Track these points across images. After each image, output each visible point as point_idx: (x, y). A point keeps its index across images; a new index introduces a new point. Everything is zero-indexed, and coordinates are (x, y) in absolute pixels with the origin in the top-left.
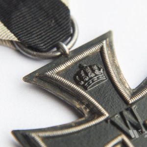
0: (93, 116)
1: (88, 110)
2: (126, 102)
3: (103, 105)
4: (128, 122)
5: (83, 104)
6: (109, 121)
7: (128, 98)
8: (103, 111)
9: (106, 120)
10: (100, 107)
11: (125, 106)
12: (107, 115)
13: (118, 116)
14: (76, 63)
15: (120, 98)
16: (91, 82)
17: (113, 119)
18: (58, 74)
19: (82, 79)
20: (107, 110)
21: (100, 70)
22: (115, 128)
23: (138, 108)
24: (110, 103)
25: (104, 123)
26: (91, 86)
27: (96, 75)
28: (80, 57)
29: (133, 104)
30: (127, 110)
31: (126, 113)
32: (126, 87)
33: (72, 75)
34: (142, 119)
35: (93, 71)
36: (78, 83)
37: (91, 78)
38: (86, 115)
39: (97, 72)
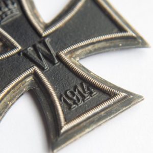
0: (6, 49)
2: (39, 35)
3: (16, 38)
4: (40, 54)
6: (21, 53)
7: (41, 31)
8: (16, 43)
9: (19, 53)
10: (13, 40)
11: (39, 39)
12: (20, 48)
13: (30, 49)
15: (33, 31)
16: (4, 16)
17: (26, 52)
20: (20, 44)
23: (52, 41)
24: (23, 36)
25: (17, 55)
26: (4, 20)
27: (9, 9)
30: (40, 42)
32: (39, 21)
34: (55, 51)
35: (7, 5)
37: (4, 12)
39: (11, 6)
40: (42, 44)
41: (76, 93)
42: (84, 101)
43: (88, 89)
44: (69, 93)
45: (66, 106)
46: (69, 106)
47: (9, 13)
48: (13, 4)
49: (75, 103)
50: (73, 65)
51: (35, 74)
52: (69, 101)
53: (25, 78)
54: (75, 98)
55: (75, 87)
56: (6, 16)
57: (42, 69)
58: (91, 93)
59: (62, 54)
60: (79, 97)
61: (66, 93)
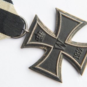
1: (46, 48)
4: (60, 45)
5: (43, 47)
7: (55, 38)
9: (53, 49)
12: (53, 47)
14: (33, 34)
21: (41, 32)
22: (57, 50)
24: (51, 42)
27: (42, 35)
33: (34, 39)
38: (46, 50)
39: (41, 34)
41: (77, 53)
42: (81, 54)
43: (80, 50)
45: (77, 59)
46: (78, 59)
47: (42, 36)
49: (79, 57)
51: (62, 53)
52: (77, 57)
55: (76, 51)
56: (42, 38)
57: (63, 50)
58: (82, 51)
59: (66, 42)
60: (79, 54)
61: (75, 55)
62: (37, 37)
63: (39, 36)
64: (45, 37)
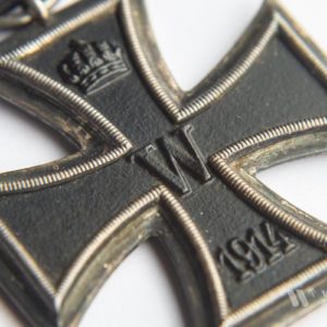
0: (98, 148)
1: (88, 137)
2: (170, 118)
3: (121, 125)
4: (173, 159)
5: (77, 123)
6: (133, 158)
7: (174, 109)
8: (121, 136)
9: (127, 157)
10: (113, 129)
11: (169, 127)
12: (129, 145)
13: (152, 148)
14: (63, 38)
15: (158, 110)
16: (95, 77)
17: (141, 154)
18: (23, 60)
19: (74, 70)
20: (129, 137)
22: (147, 174)
23: (197, 130)
24: (136, 121)
25: (123, 161)
26: (94, 85)
27: (106, 62)
28: (71, 24)
29: (185, 121)
30: (172, 134)
31: (170, 141)
32: (170, 87)
33: (54, 63)
34: (204, 154)
35: (100, 53)
36: (66, 80)
37: (96, 68)
38: (85, 148)
39: (108, 55)
40: (175, 137)
41: (252, 245)
42: (267, 262)
43: (278, 237)
44: (235, 246)
45: (229, 274)
46: (238, 275)
48: (113, 50)
49: (248, 267)
50: (243, 183)
51: (162, 204)
52: (236, 263)
53: (141, 211)
54: (249, 256)
55: (250, 233)
56: (99, 75)
57: (177, 191)
58: (283, 247)
59: (221, 160)
60: (260, 255)
61: (229, 245)
62: (76, 57)
63: (85, 60)
64: (121, 83)
